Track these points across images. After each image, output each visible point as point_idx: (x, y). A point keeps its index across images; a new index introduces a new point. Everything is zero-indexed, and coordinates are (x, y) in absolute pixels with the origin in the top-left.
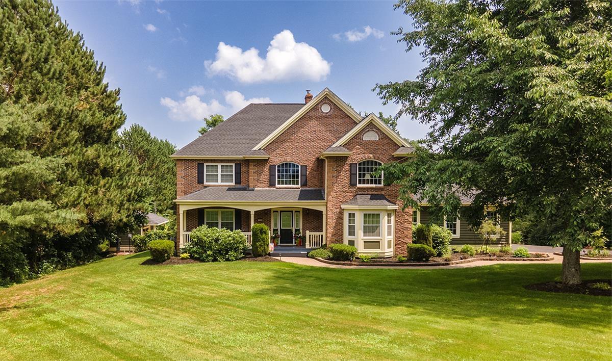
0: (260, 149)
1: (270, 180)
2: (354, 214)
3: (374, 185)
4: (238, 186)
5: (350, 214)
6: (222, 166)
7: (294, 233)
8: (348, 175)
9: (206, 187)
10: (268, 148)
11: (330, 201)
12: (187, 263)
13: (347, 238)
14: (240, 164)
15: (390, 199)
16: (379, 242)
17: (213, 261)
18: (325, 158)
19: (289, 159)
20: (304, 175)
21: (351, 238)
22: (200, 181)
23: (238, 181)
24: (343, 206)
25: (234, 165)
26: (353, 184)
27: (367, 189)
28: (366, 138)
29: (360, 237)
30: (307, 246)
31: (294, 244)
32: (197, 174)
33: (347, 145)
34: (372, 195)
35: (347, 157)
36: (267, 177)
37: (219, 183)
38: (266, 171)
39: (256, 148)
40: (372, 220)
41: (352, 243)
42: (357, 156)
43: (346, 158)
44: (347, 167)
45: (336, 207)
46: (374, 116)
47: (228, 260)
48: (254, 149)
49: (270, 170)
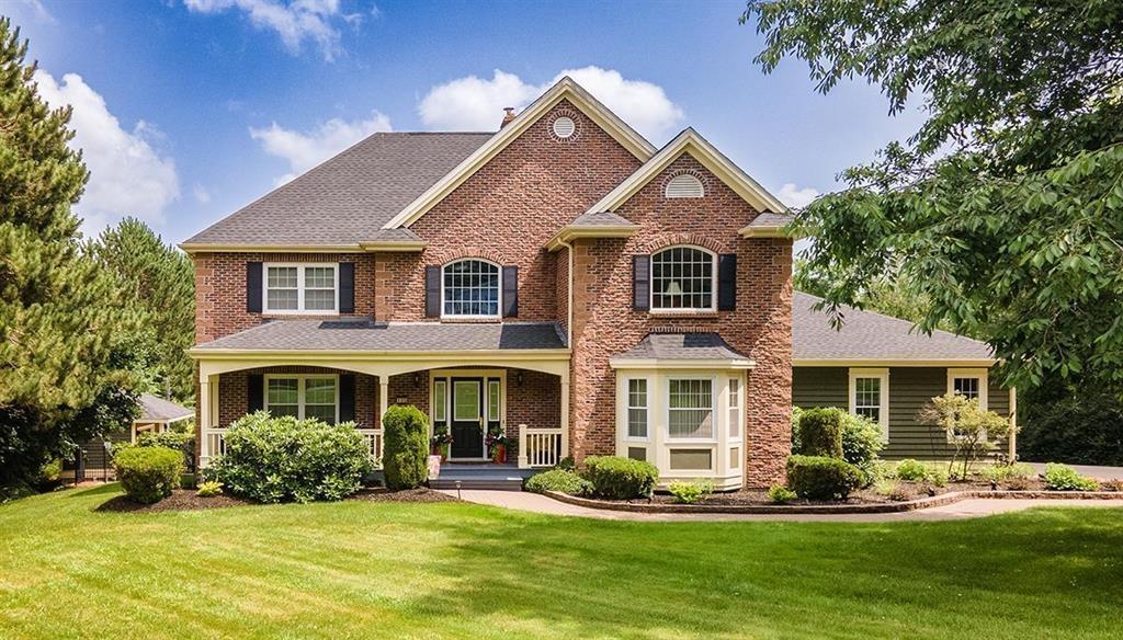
0: (402, 226)
1: (426, 301)
2: (643, 382)
3: (692, 310)
4: (347, 318)
5: (632, 383)
6: (307, 269)
7: (486, 431)
8: (627, 286)
9: (267, 320)
10: (419, 225)
11: (583, 350)
12: (216, 505)
13: (624, 440)
14: (353, 264)
15: (734, 345)
16: (709, 451)
17: (283, 501)
18: (566, 245)
19: (473, 252)
20: (510, 291)
21: (638, 442)
22: (254, 305)
23: (347, 306)
24: (615, 363)
25: (336, 266)
26: (638, 309)
27: (677, 319)
28: (672, 191)
29: (660, 441)
30: (523, 463)
31: (485, 458)
32: (245, 290)
33: (623, 210)
34: (687, 334)
35: (623, 240)
36: (420, 296)
37: (301, 310)
38: (417, 281)
39: (393, 224)
40: (691, 392)
41: (638, 454)
42: (650, 238)
43: (621, 241)
44: (624, 263)
45: (598, 364)
46: (693, 136)
47: (321, 498)
48: (388, 226)
49: (426, 278)
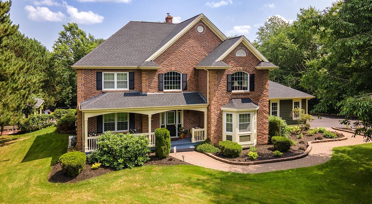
0: (151, 61)
1: (159, 85)
2: (231, 115)
3: (242, 91)
4: (132, 91)
5: (227, 115)
6: (117, 74)
7: (177, 127)
8: (226, 84)
9: (104, 93)
10: (157, 60)
11: (213, 105)
13: (225, 133)
14: (134, 72)
15: (254, 101)
16: (250, 136)
17: (124, 168)
18: (207, 70)
19: (173, 69)
20: (185, 82)
21: (229, 133)
22: (99, 87)
23: (132, 87)
24: (222, 109)
25: (128, 73)
26: (228, 91)
27: (239, 94)
28: (238, 55)
29: (237, 133)
30: (194, 141)
31: (177, 137)
32: (96, 82)
33: (225, 60)
34: (242, 99)
35: (225, 70)
36: (157, 84)
37: (116, 89)
38: (156, 79)
39: (148, 60)
40: (245, 118)
41: (229, 138)
42: (231, 69)
44: (225, 77)
45: (217, 109)
46: (244, 38)
47: (137, 165)
49: (159, 78)
